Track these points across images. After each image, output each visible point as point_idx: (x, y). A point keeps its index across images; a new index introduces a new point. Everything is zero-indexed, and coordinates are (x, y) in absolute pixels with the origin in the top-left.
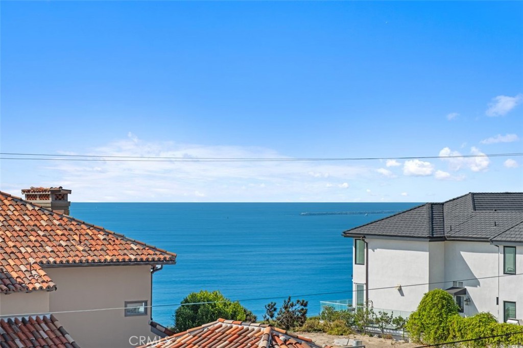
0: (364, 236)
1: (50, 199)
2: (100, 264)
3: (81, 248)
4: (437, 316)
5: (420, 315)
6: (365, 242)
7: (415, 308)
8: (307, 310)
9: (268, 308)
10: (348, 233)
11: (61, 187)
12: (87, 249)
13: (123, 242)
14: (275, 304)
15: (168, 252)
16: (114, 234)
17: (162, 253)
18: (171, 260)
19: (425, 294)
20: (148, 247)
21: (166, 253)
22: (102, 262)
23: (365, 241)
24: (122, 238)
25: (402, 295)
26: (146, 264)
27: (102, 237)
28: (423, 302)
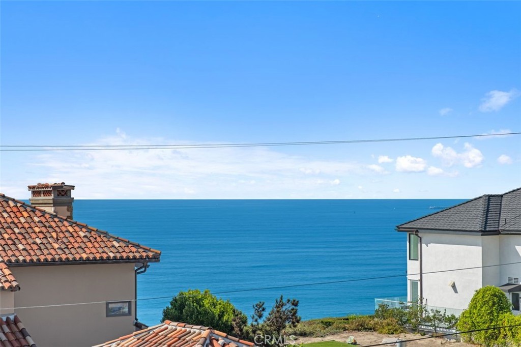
0: (417, 231)
1: (52, 195)
2: (75, 262)
3: (56, 246)
4: (488, 314)
5: (471, 313)
6: (419, 237)
7: (466, 306)
8: (297, 310)
9: (256, 308)
10: (402, 228)
11: (63, 183)
12: (63, 246)
13: (105, 239)
14: (263, 304)
15: (151, 250)
16: (97, 230)
17: (145, 250)
18: (155, 258)
19: (476, 291)
20: (131, 244)
21: (149, 250)
22: (78, 261)
23: (419, 235)
24: (105, 235)
25: (456, 292)
26: (126, 262)
27: (82, 234)
28: (474, 300)
